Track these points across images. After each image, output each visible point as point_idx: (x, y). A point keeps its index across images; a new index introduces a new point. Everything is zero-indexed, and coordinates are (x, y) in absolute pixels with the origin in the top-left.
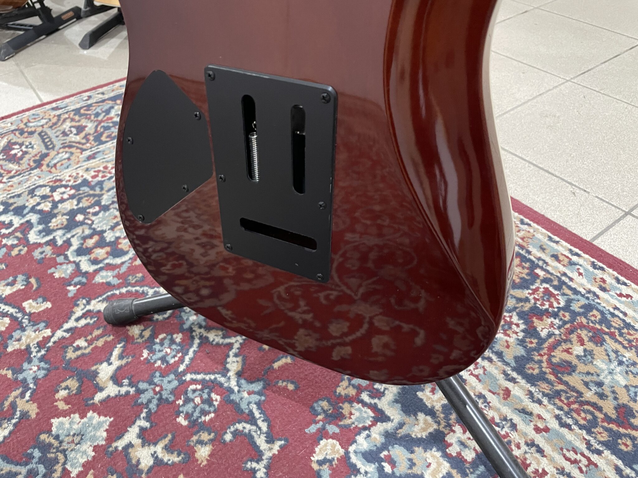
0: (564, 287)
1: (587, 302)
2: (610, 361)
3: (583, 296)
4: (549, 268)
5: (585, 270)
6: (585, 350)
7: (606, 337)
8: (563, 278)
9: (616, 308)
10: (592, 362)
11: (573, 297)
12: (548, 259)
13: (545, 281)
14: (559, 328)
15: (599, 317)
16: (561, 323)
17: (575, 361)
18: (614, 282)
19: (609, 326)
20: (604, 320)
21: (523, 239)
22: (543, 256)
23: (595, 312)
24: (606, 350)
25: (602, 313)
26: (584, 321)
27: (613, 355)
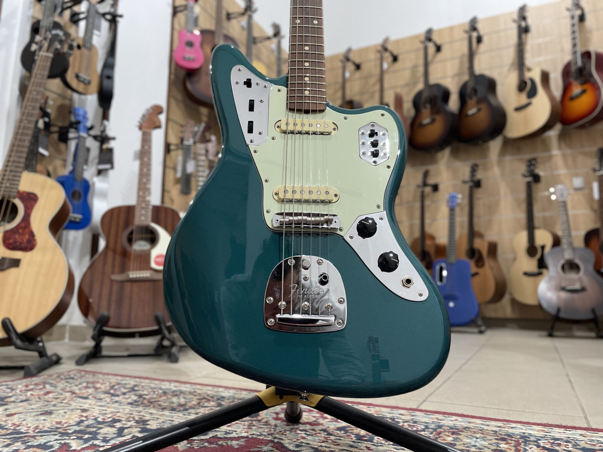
0: (418, 422)
1: (436, 425)
2: (471, 438)
3: (432, 423)
4: (402, 418)
5: (424, 416)
6: (453, 438)
7: (460, 433)
8: (414, 420)
9: (454, 424)
10: (461, 441)
11: (426, 424)
12: (398, 416)
13: (404, 422)
14: (431, 434)
15: (448, 428)
16: (430, 433)
17: (452, 442)
18: (443, 417)
19: (457, 429)
20: (451, 428)
21: (376, 412)
22: (394, 415)
23: (443, 427)
24: (465, 436)
25: (448, 426)
26: (442, 430)
27: (471, 437)
